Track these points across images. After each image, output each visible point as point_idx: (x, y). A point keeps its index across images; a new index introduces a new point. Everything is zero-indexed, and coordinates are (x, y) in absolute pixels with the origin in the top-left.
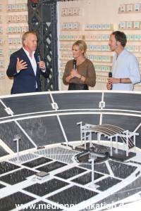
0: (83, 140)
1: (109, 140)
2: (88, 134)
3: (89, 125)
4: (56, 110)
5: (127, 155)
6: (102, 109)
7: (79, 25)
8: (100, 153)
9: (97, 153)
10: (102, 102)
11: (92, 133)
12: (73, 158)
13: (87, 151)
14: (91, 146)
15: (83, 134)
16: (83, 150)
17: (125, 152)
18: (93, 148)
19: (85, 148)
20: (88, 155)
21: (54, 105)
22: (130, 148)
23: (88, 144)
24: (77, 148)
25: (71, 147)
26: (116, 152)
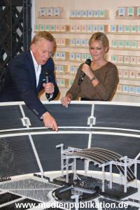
0: (65, 169)
1: (101, 169)
2: (71, 160)
3: (73, 149)
4: (28, 128)
5: (125, 191)
6: (91, 127)
7: (61, 11)
8: (88, 188)
9: (83, 188)
10: (92, 117)
11: (77, 159)
12: (50, 194)
13: (69, 185)
14: (75, 178)
15: (65, 160)
16: (64, 183)
17: (123, 186)
18: (77, 181)
19: (67, 181)
20: (70, 190)
21: (26, 121)
22: (129, 181)
23: (71, 176)
24: (55, 181)
25: (48, 179)
26: (110, 186)
